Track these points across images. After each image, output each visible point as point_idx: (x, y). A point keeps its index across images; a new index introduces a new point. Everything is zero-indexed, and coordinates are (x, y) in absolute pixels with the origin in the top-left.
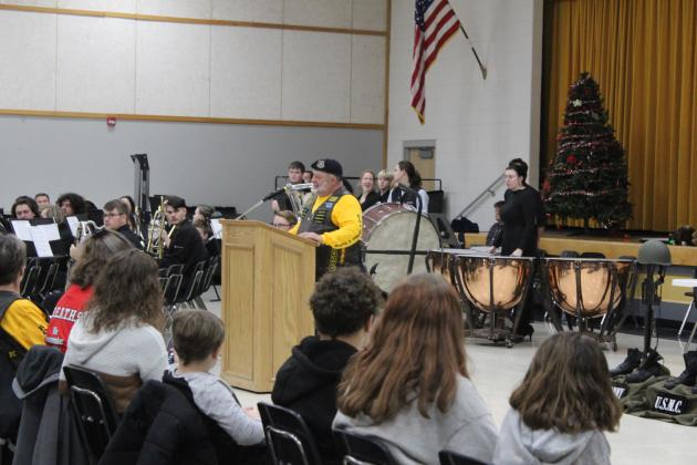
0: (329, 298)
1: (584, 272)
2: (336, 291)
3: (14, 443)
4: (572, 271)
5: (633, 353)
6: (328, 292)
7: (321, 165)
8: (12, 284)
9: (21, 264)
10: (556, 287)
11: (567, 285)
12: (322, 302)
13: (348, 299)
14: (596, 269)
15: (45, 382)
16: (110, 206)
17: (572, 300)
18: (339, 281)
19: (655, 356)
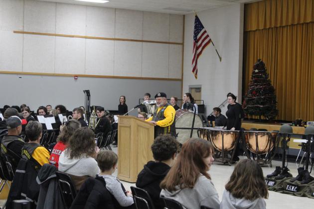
0: (159, 146)
1: (259, 136)
2: (161, 143)
3: (37, 201)
4: (254, 136)
5: (278, 168)
6: (158, 144)
7: (159, 95)
8: (37, 141)
9: (40, 132)
10: (248, 142)
11: (252, 141)
12: (156, 147)
13: (166, 147)
14: (264, 135)
15: (49, 178)
16: (74, 110)
17: (254, 147)
18: (163, 139)
19: (287, 169)
